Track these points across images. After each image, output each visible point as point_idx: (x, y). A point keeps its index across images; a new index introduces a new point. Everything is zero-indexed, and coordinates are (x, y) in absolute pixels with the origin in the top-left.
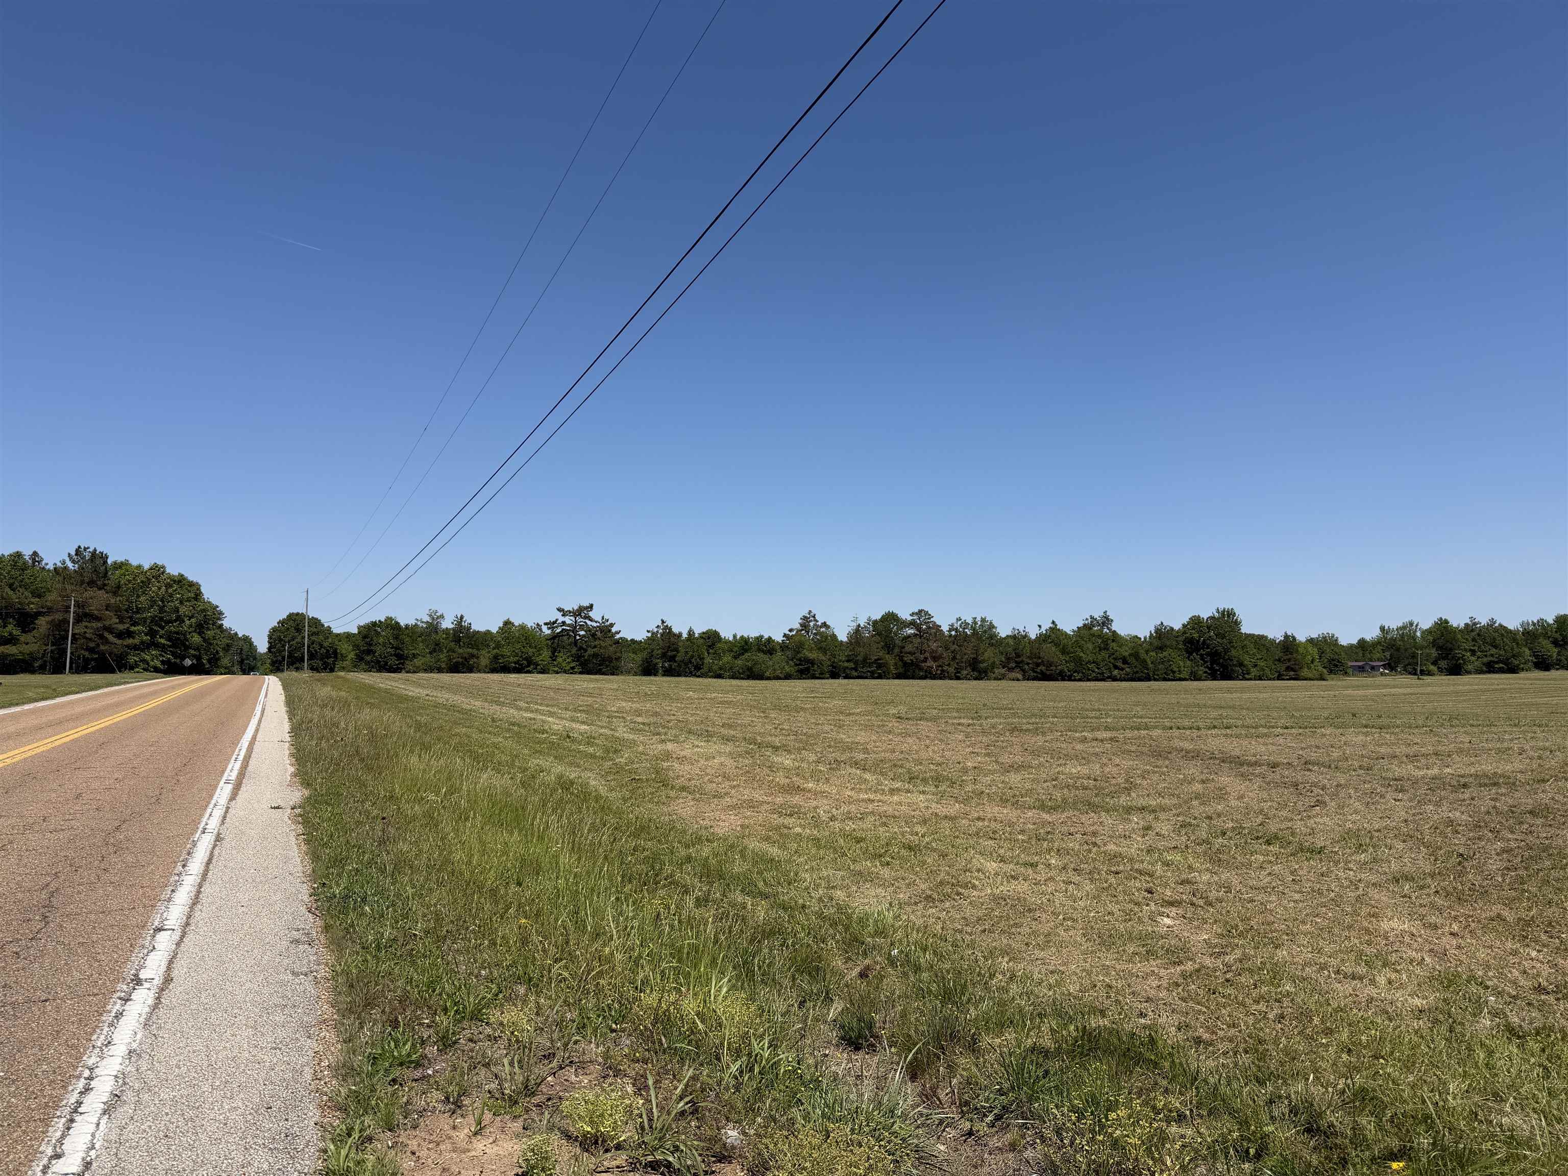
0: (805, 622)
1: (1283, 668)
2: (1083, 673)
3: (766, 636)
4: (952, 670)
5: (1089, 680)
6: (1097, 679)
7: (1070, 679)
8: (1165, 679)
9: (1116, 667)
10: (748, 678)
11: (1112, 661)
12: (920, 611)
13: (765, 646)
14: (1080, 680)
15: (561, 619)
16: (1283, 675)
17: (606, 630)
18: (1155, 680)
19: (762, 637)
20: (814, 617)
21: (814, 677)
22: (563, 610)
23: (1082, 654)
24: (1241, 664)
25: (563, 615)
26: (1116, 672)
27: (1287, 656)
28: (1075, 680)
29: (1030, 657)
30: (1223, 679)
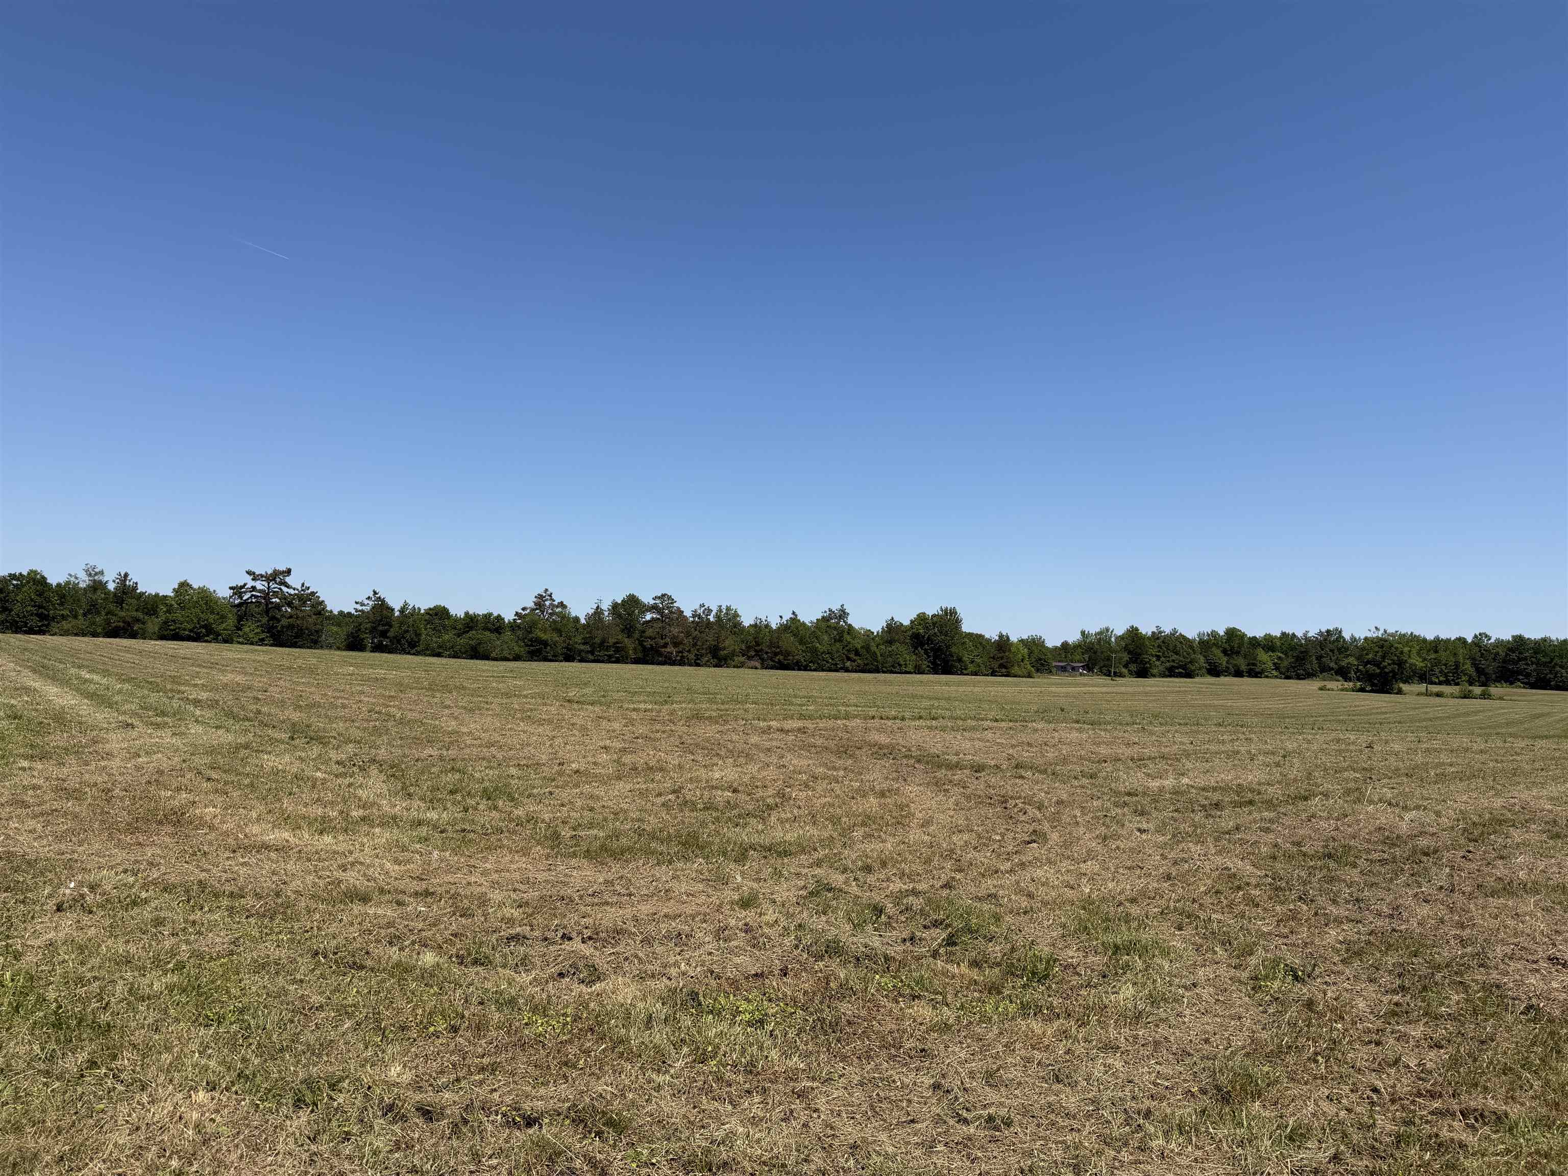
0: (540, 601)
1: (996, 665)
2: (818, 664)
3: (495, 614)
4: (692, 656)
5: (823, 670)
6: (830, 670)
7: (806, 669)
8: (892, 672)
9: (849, 659)
10: (472, 657)
11: (846, 653)
12: (663, 595)
13: (493, 624)
14: (815, 670)
15: (251, 584)
16: (996, 671)
17: (307, 598)
18: (884, 672)
19: (490, 614)
20: (550, 596)
21: (546, 659)
22: (254, 573)
23: (818, 645)
24: (960, 660)
25: (253, 580)
26: (848, 664)
27: (1001, 655)
28: (811, 670)
29: (770, 647)
30: (943, 673)
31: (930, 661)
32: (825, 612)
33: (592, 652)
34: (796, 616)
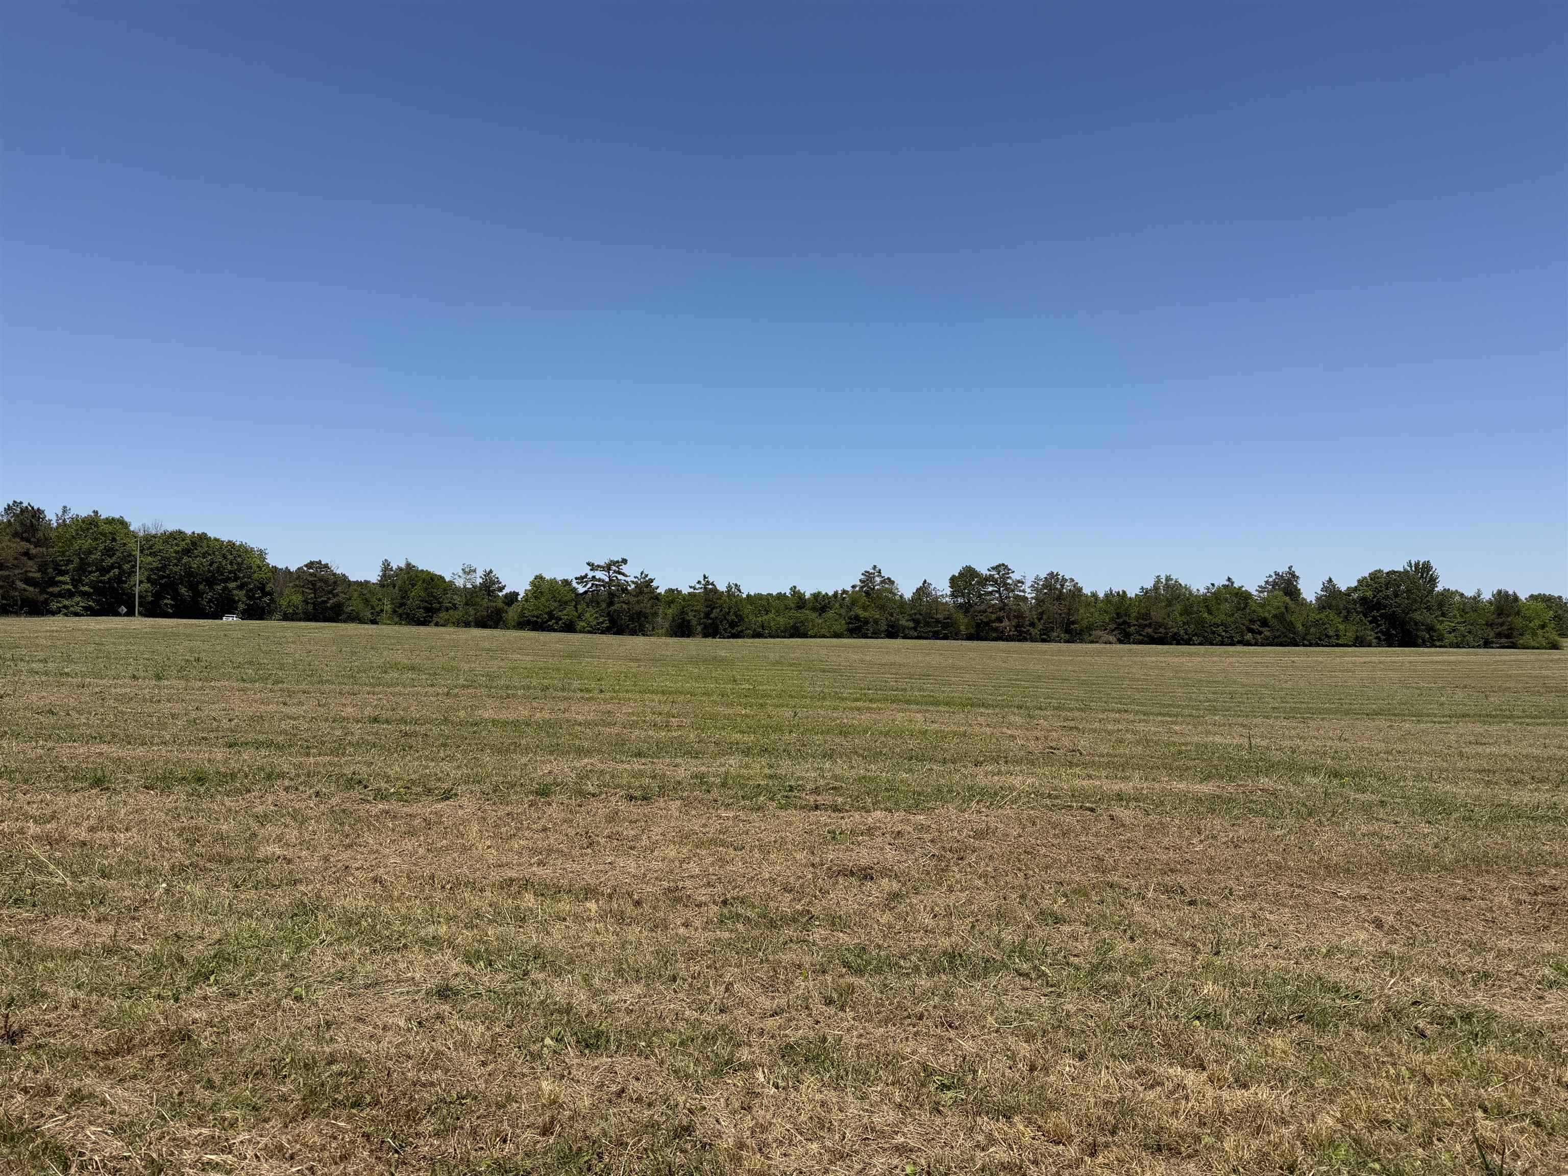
0: (868, 578)
1: (1492, 634)
2: (1204, 637)
3: (824, 593)
4: (1035, 632)
5: (1212, 644)
6: (1222, 644)
7: (1188, 642)
8: (1318, 645)
9: (1250, 630)
11: (1247, 623)
12: (999, 566)
13: (821, 603)
14: (1200, 644)
15: (591, 574)
16: (1493, 642)
17: (645, 586)
18: (1304, 645)
19: (819, 593)
20: (880, 572)
22: (593, 564)
23: (1206, 615)
24: (1430, 629)
26: (1249, 636)
27: (1500, 620)
28: (1194, 644)
29: (1137, 619)
30: (1399, 646)
31: (1381, 631)
33: (915, 629)
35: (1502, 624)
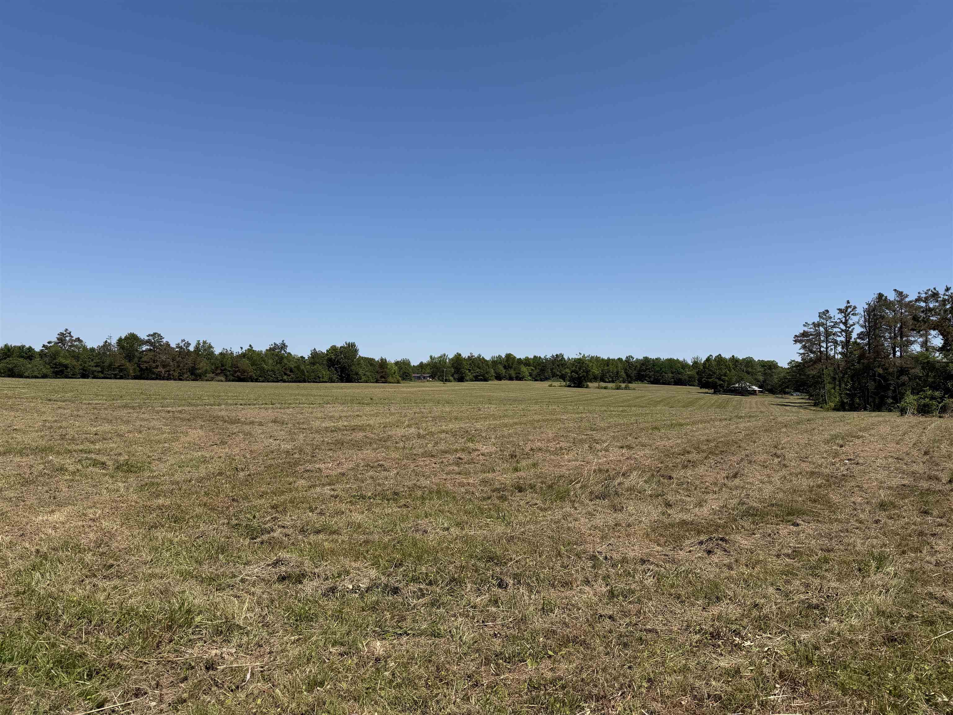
0: (62, 338)
1: (378, 376)
2: (265, 378)
3: (27, 346)
4: (176, 374)
5: (268, 382)
6: (273, 382)
7: (257, 381)
8: (314, 382)
9: (285, 374)
10: (9, 376)
11: (284, 370)
12: (155, 334)
13: (25, 353)
14: (263, 382)
16: (379, 380)
18: (309, 382)
19: (23, 346)
20: (70, 333)
21: (67, 377)
23: (265, 366)
24: (357, 374)
26: (285, 377)
27: (381, 370)
28: (259, 382)
29: (231, 367)
30: (346, 382)
31: (338, 375)
32: (272, 345)
33: (102, 372)
34: (252, 348)
35: (382, 372)
